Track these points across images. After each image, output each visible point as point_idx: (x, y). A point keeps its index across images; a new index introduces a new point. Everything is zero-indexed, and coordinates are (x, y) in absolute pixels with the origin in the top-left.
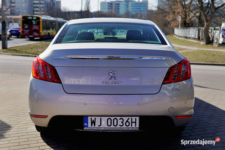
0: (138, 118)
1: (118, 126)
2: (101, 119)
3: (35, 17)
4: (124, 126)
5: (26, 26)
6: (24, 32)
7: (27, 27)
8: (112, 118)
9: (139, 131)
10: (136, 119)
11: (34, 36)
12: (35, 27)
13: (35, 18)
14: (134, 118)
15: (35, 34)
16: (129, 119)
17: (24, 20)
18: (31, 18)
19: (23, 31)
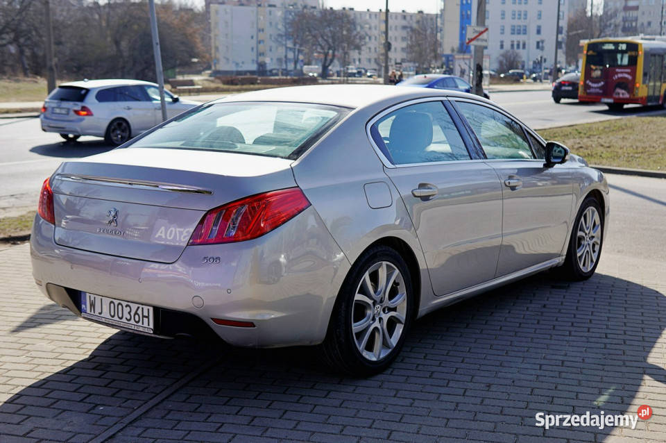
0: (151, 309)
1: (124, 320)
2: (101, 299)
3: (622, 43)
4: (132, 322)
5: (596, 69)
6: (589, 87)
7: (597, 73)
8: (116, 302)
9: (153, 335)
10: (148, 310)
11: (615, 99)
12: (622, 73)
13: (624, 47)
14: (146, 308)
15: (619, 94)
16: (138, 308)
17: (591, 53)
18: (611, 47)
19: (586, 87)
